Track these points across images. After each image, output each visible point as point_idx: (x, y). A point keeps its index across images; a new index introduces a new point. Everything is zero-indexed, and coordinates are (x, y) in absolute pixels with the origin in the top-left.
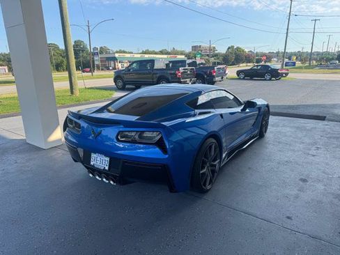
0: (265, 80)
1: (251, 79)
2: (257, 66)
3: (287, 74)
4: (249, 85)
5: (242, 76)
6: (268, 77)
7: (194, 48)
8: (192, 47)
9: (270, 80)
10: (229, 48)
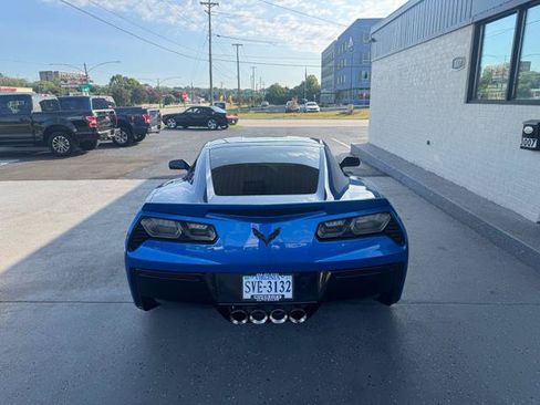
0: (209, 129)
1: (185, 128)
2: (193, 108)
3: (236, 120)
4: (194, 138)
5: (173, 124)
6: (213, 126)
7: (45, 75)
8: (41, 73)
9: (216, 129)
10: (113, 79)
